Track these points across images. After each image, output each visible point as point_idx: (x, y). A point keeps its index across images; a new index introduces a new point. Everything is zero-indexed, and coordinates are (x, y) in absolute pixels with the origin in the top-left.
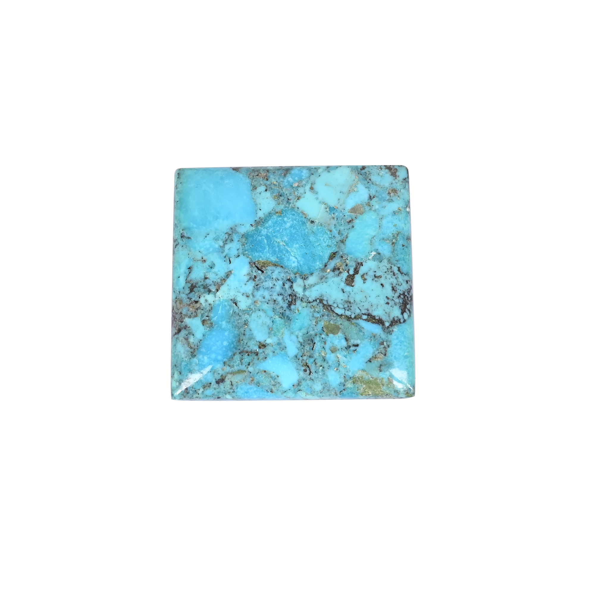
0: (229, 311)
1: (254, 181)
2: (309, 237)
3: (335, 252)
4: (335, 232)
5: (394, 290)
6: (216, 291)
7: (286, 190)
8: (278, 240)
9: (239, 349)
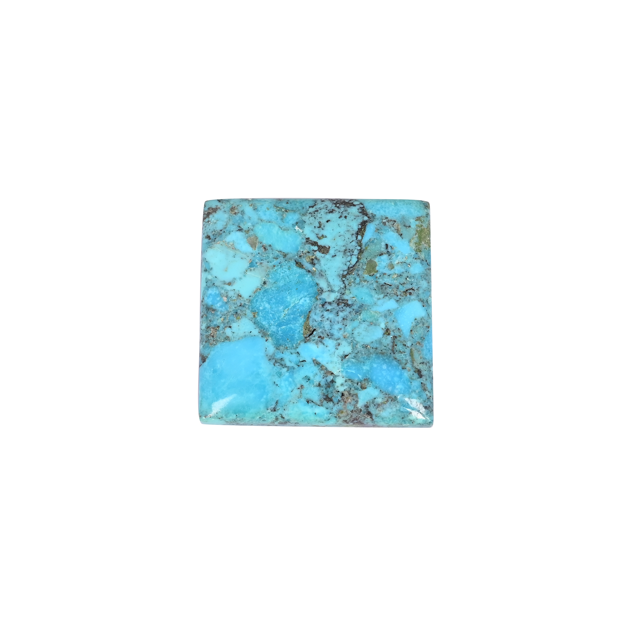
0: (353, 363)
1: (220, 339)
2: (280, 286)
3: (295, 263)
4: (275, 262)
5: (332, 211)
6: (333, 375)
7: (230, 308)
8: (283, 315)
9: (391, 353)
